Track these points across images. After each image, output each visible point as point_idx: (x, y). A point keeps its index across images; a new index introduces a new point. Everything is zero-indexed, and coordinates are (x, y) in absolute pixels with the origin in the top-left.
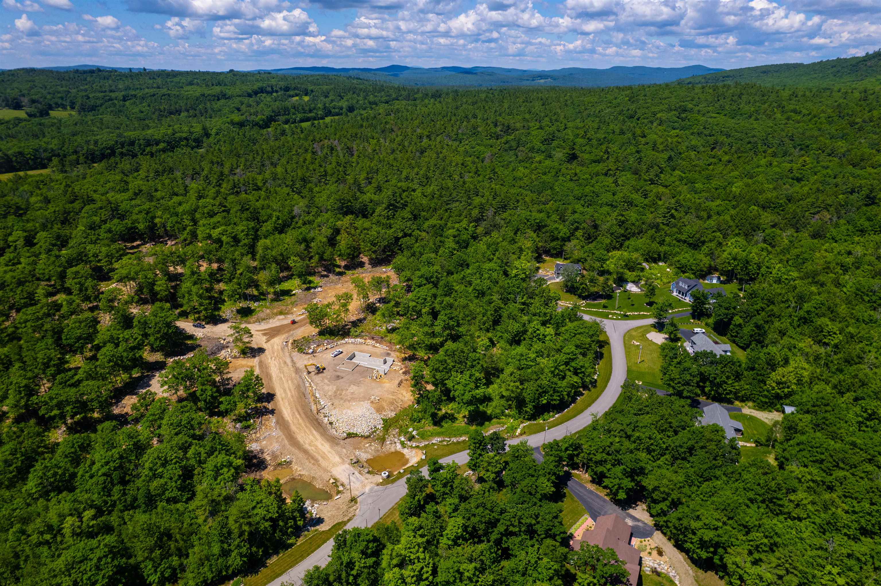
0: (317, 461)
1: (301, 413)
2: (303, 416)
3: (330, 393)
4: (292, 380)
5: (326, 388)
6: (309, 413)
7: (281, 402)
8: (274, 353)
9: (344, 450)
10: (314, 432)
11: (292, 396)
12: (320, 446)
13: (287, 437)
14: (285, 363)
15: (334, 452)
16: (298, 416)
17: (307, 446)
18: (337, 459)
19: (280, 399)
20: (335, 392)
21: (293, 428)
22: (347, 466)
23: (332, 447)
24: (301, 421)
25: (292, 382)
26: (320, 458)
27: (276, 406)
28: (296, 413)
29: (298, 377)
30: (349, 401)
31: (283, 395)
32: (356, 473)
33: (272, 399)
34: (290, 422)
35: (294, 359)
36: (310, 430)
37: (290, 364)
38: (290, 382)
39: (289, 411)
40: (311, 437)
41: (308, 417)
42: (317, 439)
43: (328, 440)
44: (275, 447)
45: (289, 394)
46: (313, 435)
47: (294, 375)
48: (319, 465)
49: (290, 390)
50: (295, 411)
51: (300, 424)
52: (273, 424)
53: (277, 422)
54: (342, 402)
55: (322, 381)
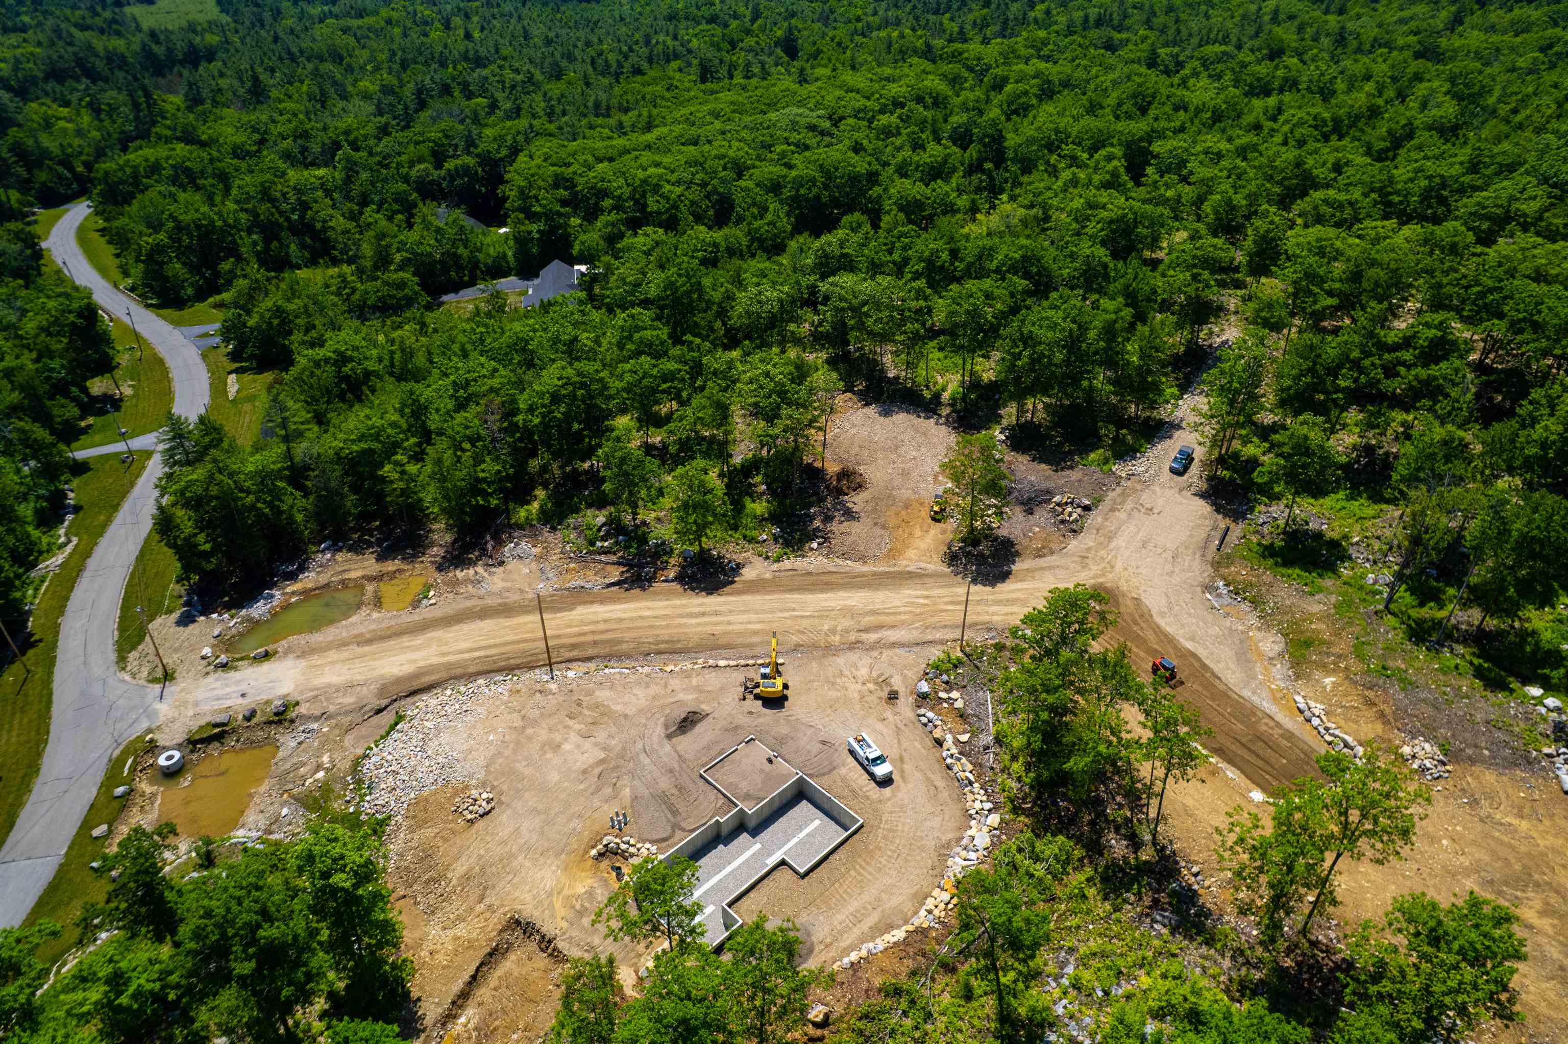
0: (365, 643)
3: (604, 694)
5: (645, 691)
9: (348, 700)
10: (477, 654)
15: (359, 679)
17: (434, 634)
18: (330, 679)
22: (286, 690)
23: (384, 678)
25: (758, 632)
26: (367, 649)
27: (654, 595)
28: (588, 628)
31: (697, 610)
33: (693, 589)
34: (561, 614)
37: (871, 637)
38: (759, 627)
39: (615, 615)
40: (464, 645)
41: (554, 648)
42: (445, 654)
43: (419, 675)
44: (494, 585)
46: (470, 650)
48: (345, 645)
49: (713, 624)
50: (604, 626)
53: (577, 590)
55: (694, 688)
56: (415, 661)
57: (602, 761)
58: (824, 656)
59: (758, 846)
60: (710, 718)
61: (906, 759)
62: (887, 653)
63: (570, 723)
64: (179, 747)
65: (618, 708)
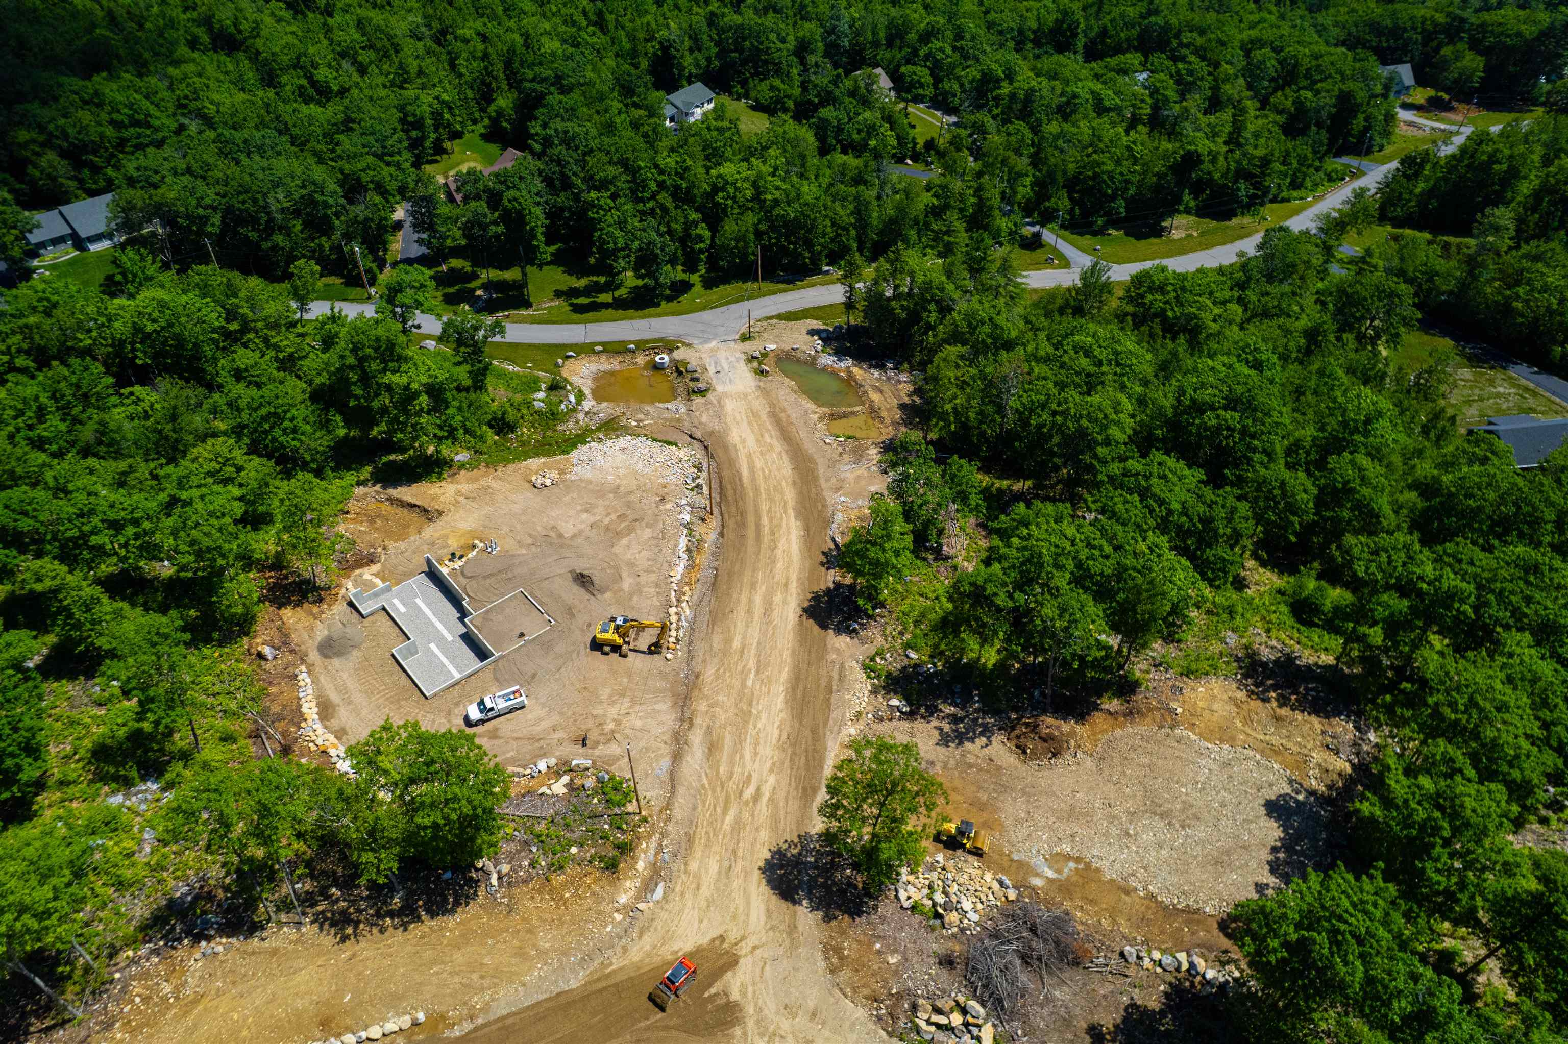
0: (773, 415)
1: (751, 533)
2: (751, 520)
3: (647, 533)
4: (726, 652)
5: (642, 558)
6: (731, 524)
7: (794, 577)
8: (738, 823)
9: (704, 419)
10: (745, 472)
11: (753, 586)
12: (751, 443)
13: (816, 478)
14: (712, 748)
15: (729, 419)
16: (765, 520)
17: (778, 446)
18: (730, 406)
19: (794, 586)
20: (630, 530)
21: (790, 495)
22: (720, 388)
23: (726, 431)
24: (764, 507)
25: (728, 641)
26: (764, 417)
27: (812, 571)
28: (766, 530)
29: (697, 666)
30: (616, 490)
31: (778, 598)
32: (712, 370)
33: (816, 598)
34: (791, 512)
35: (666, 763)
36: (753, 479)
37: (696, 738)
38: (736, 644)
39: (782, 545)
40: (759, 464)
41: (742, 514)
42: (749, 456)
43: (726, 447)
44: (850, 472)
45: (758, 599)
46: (752, 468)
47: (709, 674)
48: (772, 405)
49: (749, 612)
50: (766, 540)
51: (770, 499)
52: (839, 517)
53: (827, 522)
54: (634, 498)
55: (638, 590)
56: (744, 441)
57: (561, 536)
58: (675, 695)
59: (450, 638)
60: (588, 596)
61: (496, 742)
62: (665, 750)
63: (614, 517)
64: (672, 360)
65: (624, 541)
